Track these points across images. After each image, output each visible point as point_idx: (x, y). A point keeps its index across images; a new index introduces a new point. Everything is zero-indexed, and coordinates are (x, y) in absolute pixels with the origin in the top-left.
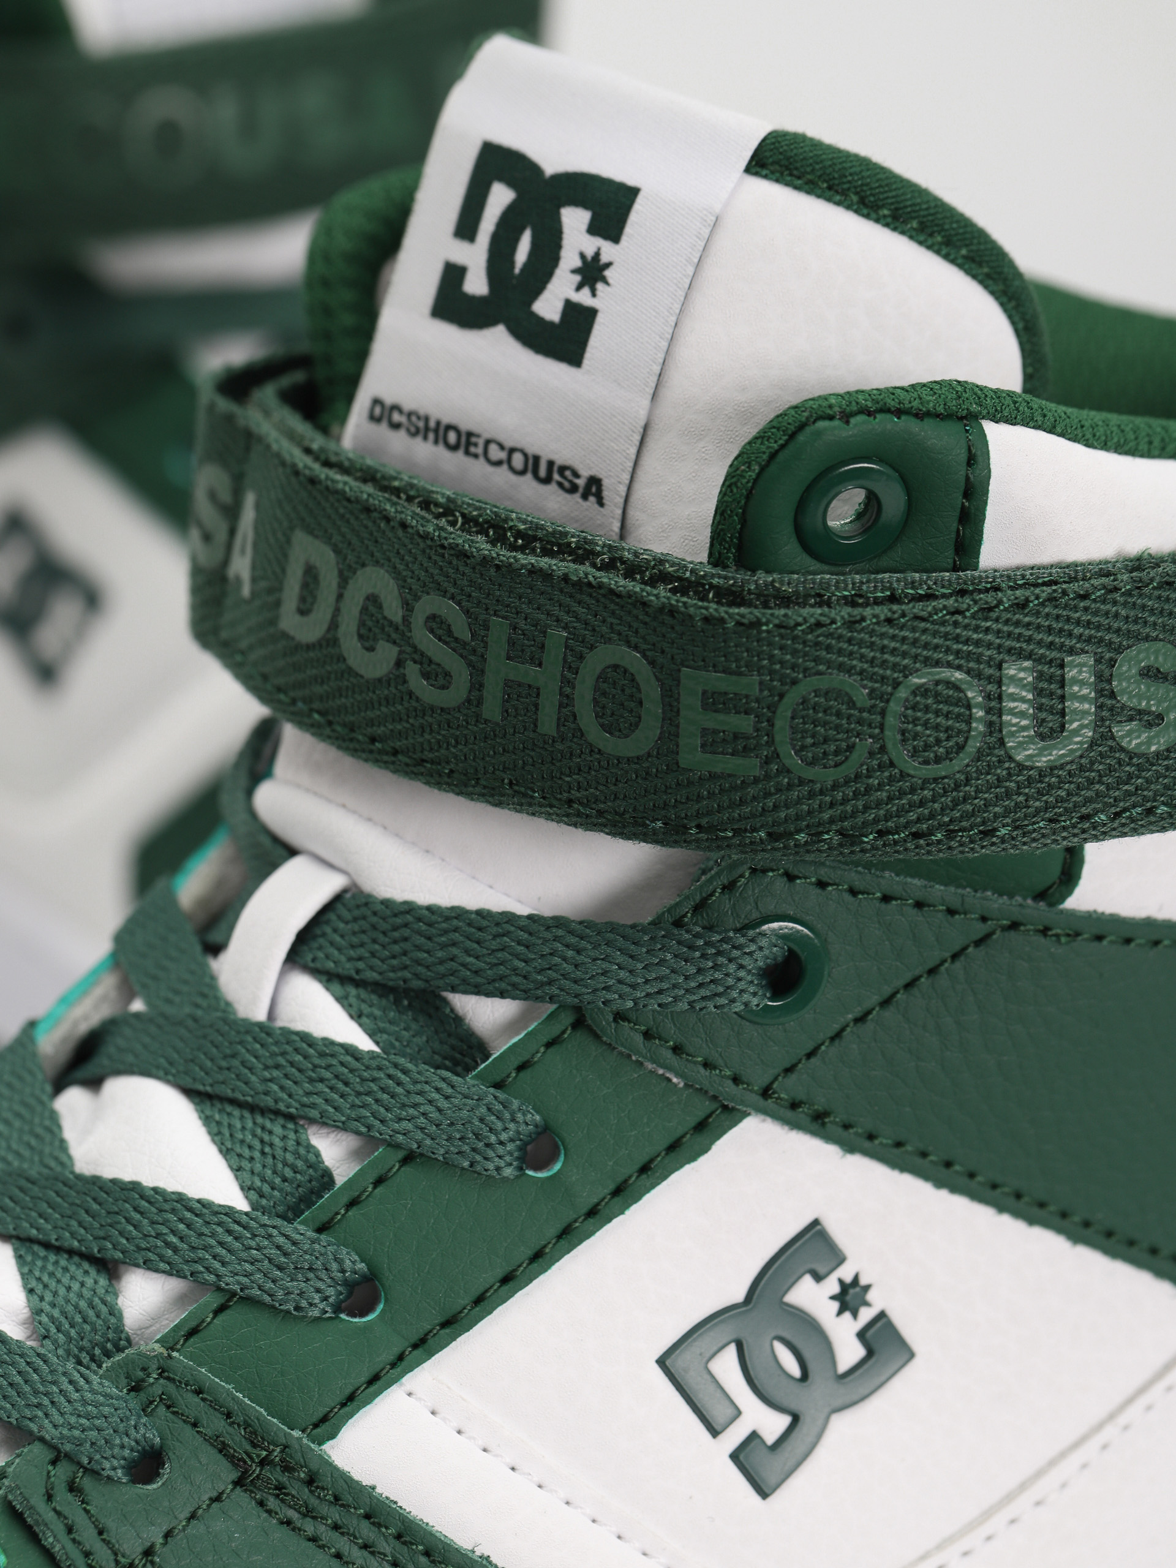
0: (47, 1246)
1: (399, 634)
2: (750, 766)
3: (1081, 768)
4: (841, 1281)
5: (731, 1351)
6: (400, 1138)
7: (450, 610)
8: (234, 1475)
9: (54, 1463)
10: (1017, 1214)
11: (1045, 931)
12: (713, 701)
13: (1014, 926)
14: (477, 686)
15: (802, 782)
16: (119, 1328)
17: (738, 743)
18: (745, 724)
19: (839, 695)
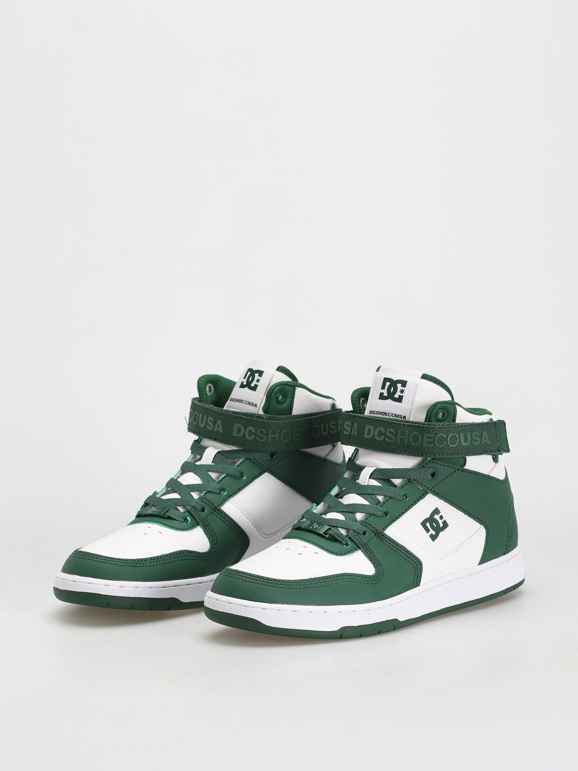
0: (345, 512)
1: (385, 434)
2: (432, 445)
3: (469, 446)
4: (440, 516)
5: (428, 523)
6: (389, 495)
7: (392, 430)
8: (375, 535)
9: (354, 532)
10: (458, 510)
11: (462, 471)
12: (428, 437)
13: (459, 470)
14: (396, 439)
15: (438, 447)
16: (357, 520)
17: (430, 443)
18: (431, 440)
19: (442, 436)
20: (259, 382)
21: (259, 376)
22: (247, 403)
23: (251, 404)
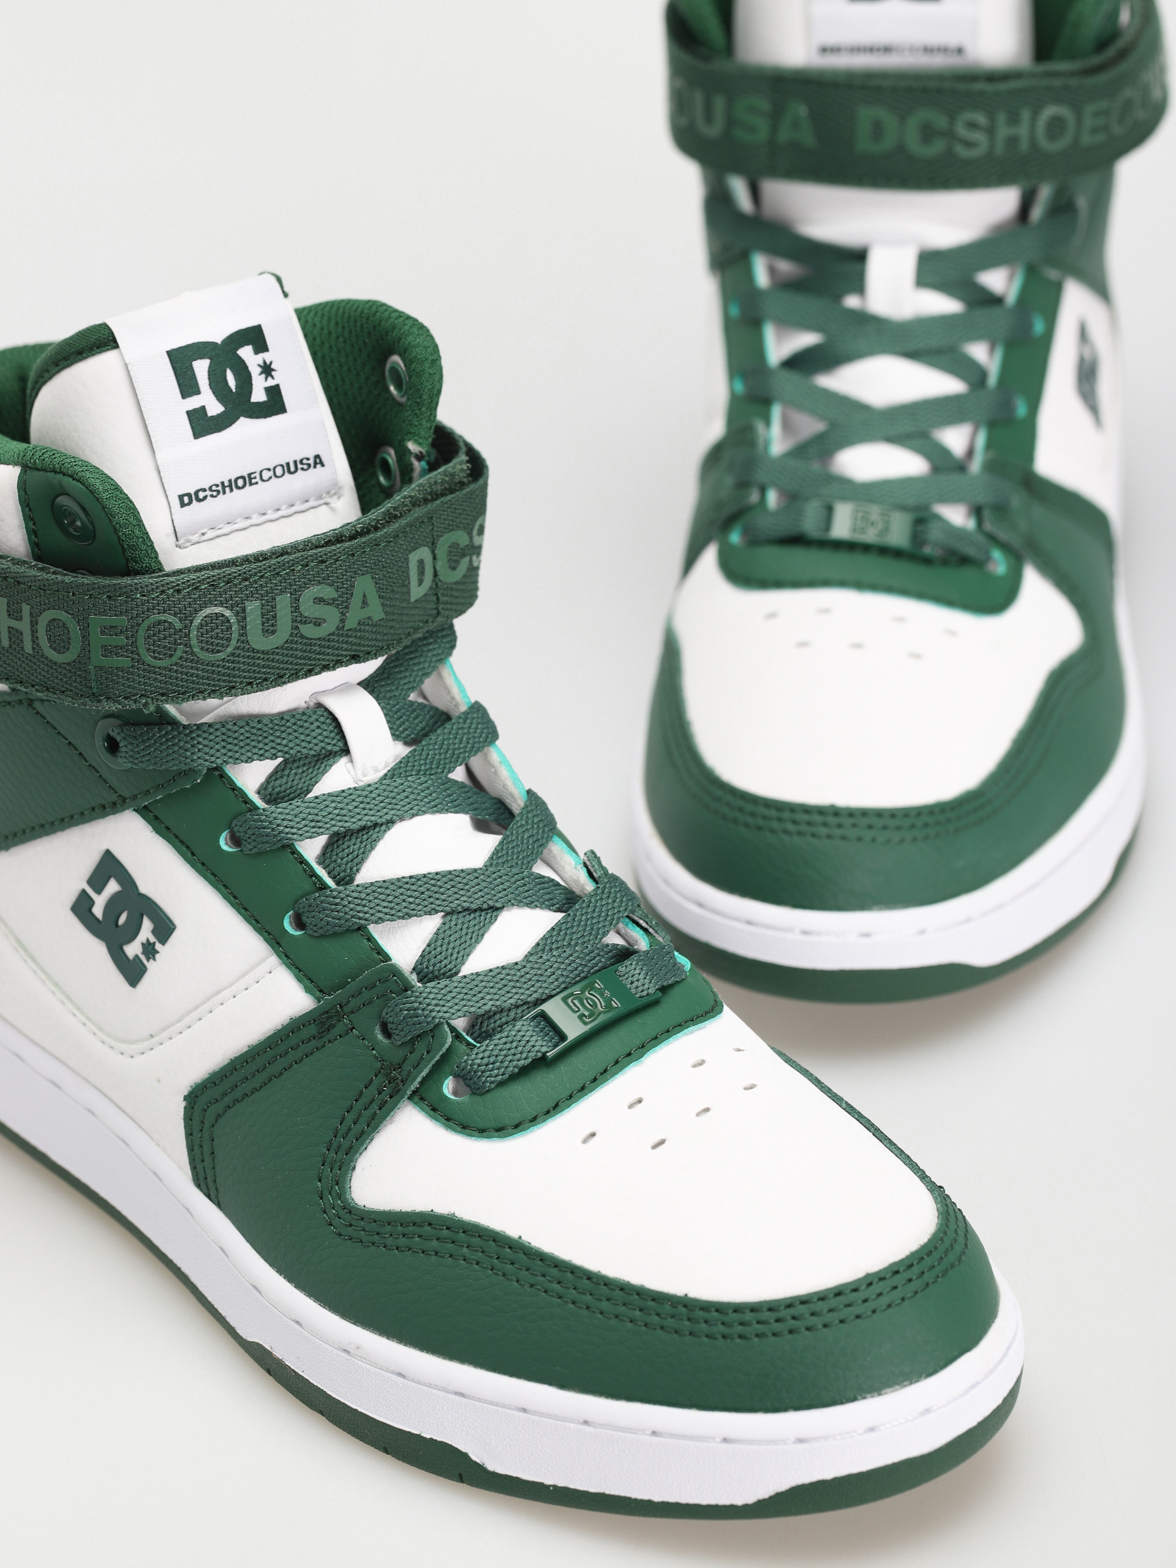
20: (273, 373)
21: (257, 352)
22: (279, 471)
23: (300, 466)
